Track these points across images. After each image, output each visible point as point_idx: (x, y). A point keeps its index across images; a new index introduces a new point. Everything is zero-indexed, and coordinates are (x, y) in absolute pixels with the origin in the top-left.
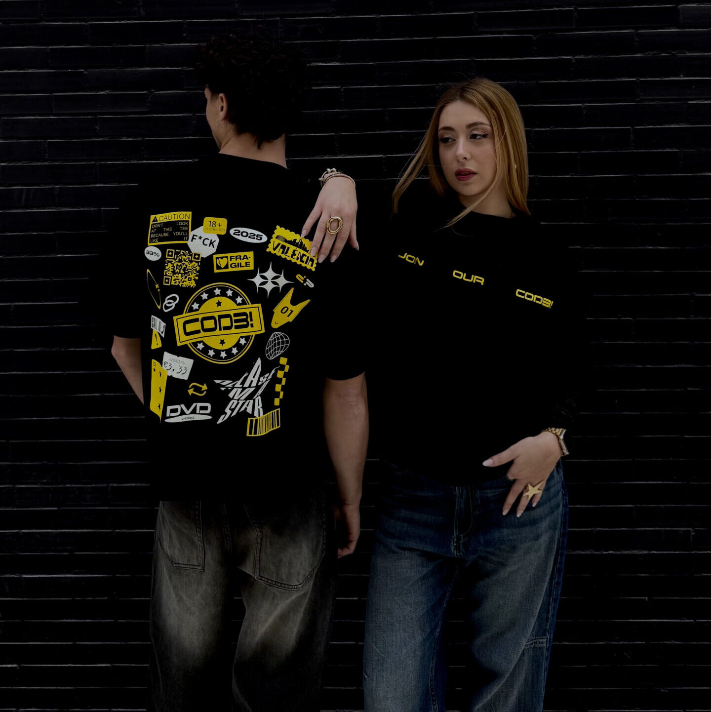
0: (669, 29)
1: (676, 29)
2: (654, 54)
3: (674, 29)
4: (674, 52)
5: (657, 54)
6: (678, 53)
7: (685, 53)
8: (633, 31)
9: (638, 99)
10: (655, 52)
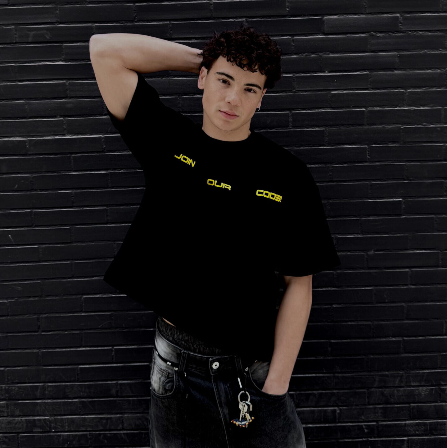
0: (317, 36)
1: (322, 35)
2: (306, 55)
3: (321, 36)
4: (320, 54)
5: (308, 55)
6: (323, 54)
7: (328, 54)
8: (290, 37)
9: (294, 90)
10: (306, 54)
